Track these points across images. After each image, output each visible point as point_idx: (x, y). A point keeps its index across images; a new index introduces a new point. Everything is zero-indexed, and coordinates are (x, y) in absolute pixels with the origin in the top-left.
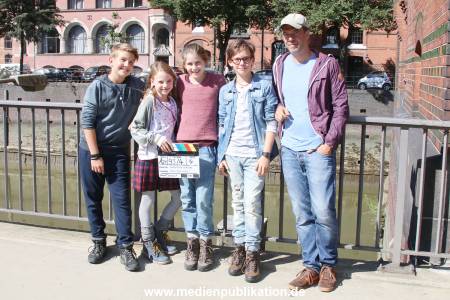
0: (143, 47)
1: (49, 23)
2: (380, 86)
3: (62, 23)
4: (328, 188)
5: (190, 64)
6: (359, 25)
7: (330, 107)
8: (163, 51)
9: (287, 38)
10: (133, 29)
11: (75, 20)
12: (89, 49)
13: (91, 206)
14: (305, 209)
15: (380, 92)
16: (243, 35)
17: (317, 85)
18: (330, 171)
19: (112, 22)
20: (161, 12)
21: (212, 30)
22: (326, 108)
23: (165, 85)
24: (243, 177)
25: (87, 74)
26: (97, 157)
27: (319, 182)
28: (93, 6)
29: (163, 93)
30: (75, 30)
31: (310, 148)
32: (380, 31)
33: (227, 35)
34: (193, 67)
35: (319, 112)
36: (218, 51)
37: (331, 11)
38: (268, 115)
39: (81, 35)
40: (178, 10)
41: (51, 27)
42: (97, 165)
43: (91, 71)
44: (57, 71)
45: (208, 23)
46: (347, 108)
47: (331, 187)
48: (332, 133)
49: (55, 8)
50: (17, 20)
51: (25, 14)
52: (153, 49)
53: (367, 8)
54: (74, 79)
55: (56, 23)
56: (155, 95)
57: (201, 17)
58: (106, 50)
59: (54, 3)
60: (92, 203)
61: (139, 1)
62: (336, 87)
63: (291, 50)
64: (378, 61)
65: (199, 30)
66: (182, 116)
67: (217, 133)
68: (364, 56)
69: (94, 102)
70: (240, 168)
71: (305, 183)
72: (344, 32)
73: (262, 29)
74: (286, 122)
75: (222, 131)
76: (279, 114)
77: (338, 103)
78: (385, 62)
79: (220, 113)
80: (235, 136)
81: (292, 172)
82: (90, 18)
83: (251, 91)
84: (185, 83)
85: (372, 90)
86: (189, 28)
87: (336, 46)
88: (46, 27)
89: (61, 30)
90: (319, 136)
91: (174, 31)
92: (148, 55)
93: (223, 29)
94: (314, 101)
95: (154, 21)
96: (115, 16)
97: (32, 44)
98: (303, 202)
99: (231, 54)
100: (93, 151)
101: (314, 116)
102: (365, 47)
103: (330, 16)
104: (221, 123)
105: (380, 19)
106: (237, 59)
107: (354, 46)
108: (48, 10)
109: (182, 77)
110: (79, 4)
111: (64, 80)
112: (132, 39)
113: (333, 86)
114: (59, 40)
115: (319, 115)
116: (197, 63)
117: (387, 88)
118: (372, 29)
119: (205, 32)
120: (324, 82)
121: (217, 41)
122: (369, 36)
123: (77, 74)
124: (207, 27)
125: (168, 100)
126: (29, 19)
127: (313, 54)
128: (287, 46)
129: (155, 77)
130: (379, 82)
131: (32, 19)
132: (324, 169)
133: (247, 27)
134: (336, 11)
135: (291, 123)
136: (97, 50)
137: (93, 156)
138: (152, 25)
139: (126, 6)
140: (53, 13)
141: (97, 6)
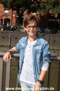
65: (7, 11)
83: (34, 46)
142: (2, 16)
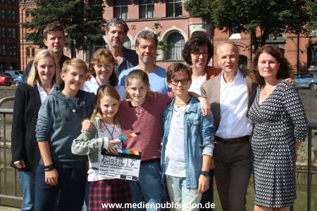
1: (96, 33)
5: (134, 89)
10: (174, 36)
16: (279, 40)
20: (200, 20)
21: (248, 36)
26: (50, 168)
28: (137, 17)
39: (126, 44)
41: (98, 36)
45: (244, 30)
49: (102, 19)
50: (68, 32)
51: (75, 26)
57: (237, 23)
65: (236, 36)
73: (297, 33)
82: (133, 27)
83: (186, 113)
86: (226, 35)
88: (94, 37)
91: (212, 38)
93: (258, 35)
95: (193, 29)
96: (157, 25)
97: (81, 52)
108: (95, 22)
110: (124, 15)
112: (173, 46)
119: (242, 39)
121: (253, 47)
124: (243, 33)
126: (78, 29)
131: (81, 30)
133: (282, 31)
138: (191, 33)
139: (167, 16)
140: (100, 24)
141: (140, 17)
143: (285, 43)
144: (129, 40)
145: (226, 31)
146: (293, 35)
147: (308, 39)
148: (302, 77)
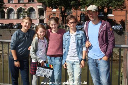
0: (35, 16)
2: (119, 29)
3: (6, 8)
4: (107, 74)
5: (52, 25)
6: (111, 8)
7: (107, 42)
8: (42, 18)
9: (90, 15)
10: (31, 10)
11: (11, 7)
12: (16, 17)
13: (14, 81)
14: (98, 82)
15: (119, 31)
16: (70, 12)
17: (102, 33)
18: (107, 67)
19: (24, 8)
20: (41, 4)
21: (59, 10)
22: (106, 42)
23: (42, 33)
24: (73, 69)
25: (15, 26)
26: (17, 61)
27: (104, 71)
29: (42, 36)
30: (10, 11)
31: (99, 58)
32: (118, 10)
33: (65, 12)
34: (53, 26)
35: (103, 44)
36: (61, 18)
37: (101, 3)
38: (84, 44)
39: (13, 12)
40: (47, 3)
41: (2, 9)
42: (16, 64)
43: (16, 25)
44: (4, 25)
45: (58, 8)
46: (114, 42)
47: (108, 73)
48: (108, 52)
49: (3, 2)
52: (38, 17)
53: (114, 2)
54: (10, 27)
55: (4, 8)
56: (38, 37)
57: (55, 6)
58: (22, 18)
59: (3, 1)
60: (14, 79)
61: (33, 0)
62: (109, 33)
63: (91, 20)
64: (118, 20)
65: (55, 10)
66: (49, 45)
67: (63, 52)
68: (113, 19)
69: (15, 39)
70: (71, 65)
71: (97, 71)
72: (106, 10)
73: (77, 10)
74: (90, 48)
75: (64, 51)
76: (87, 44)
77: (110, 40)
78: (120, 21)
79: (64, 44)
80: (70, 52)
81: (92, 67)
82: (16, 6)
83: (76, 35)
84: (50, 32)
85: (116, 31)
86: (51, 10)
87: (103, 15)
89: (6, 11)
90: (103, 53)
91: (46, 11)
92: (37, 19)
93: (63, 10)
94: (101, 39)
95: (39, 7)
96: (25, 5)
98: (97, 79)
99: (68, 21)
100: (15, 58)
101: (101, 45)
102: (113, 16)
103: (101, 5)
104: (64, 48)
105: (118, 5)
106: (70, 23)
107: (109, 15)
109: (49, 30)
110: (12, 1)
111: (7, 28)
112: (31, 13)
113: (108, 33)
114: (5, 14)
115: (103, 45)
116: (55, 25)
117: (122, 30)
118: (116, 9)
119: (57, 11)
120: (105, 32)
121: (61, 14)
122: (115, 11)
123: (12, 26)
125: (44, 39)
127: (100, 21)
128: (90, 18)
129: (38, 30)
130: (119, 28)
132: (105, 66)
133: (72, 9)
134: (103, 3)
135: (92, 48)
136: (18, 18)
137: (15, 60)
138: (38, 9)
139: (29, 2)
140: (3, 4)
141: (18, 2)
142: (51, 15)
143: (72, 13)
144: (14, 11)
145: (51, 8)
146: (75, 10)
147: (80, 12)
148: (78, 26)
